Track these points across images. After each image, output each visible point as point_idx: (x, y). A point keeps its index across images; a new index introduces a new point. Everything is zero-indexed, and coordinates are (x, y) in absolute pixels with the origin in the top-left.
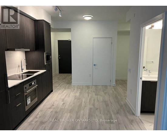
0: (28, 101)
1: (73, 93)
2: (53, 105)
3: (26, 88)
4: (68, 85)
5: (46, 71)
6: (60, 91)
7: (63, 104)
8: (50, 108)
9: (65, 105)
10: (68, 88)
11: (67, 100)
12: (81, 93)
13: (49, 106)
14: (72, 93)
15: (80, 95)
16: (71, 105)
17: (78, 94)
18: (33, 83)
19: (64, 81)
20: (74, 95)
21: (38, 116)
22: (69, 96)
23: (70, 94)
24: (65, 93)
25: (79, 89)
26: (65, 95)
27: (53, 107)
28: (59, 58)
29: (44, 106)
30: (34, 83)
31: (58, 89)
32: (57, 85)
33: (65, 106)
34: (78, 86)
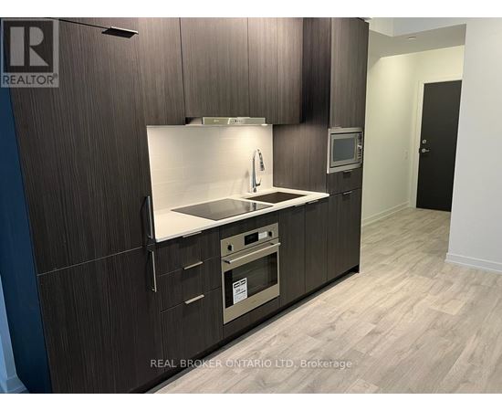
0: (234, 290)
1: (438, 297)
2: (332, 327)
3: (230, 248)
4: (429, 260)
5: (328, 195)
6: (384, 278)
7: (373, 333)
8: (316, 335)
9: (376, 340)
10: (426, 272)
11: (395, 324)
12: (472, 306)
13: (316, 327)
14: (429, 296)
15: (465, 316)
16: (402, 352)
17: (454, 309)
18: (263, 235)
19: (422, 238)
20: (437, 308)
21: (264, 352)
22: (412, 307)
23: (419, 300)
24: (402, 288)
25: (473, 289)
26: (400, 296)
27: (329, 334)
28: (424, 150)
29: (300, 320)
30: (270, 234)
31: (383, 265)
32: (387, 252)
33: (375, 346)
34: (477, 271)
